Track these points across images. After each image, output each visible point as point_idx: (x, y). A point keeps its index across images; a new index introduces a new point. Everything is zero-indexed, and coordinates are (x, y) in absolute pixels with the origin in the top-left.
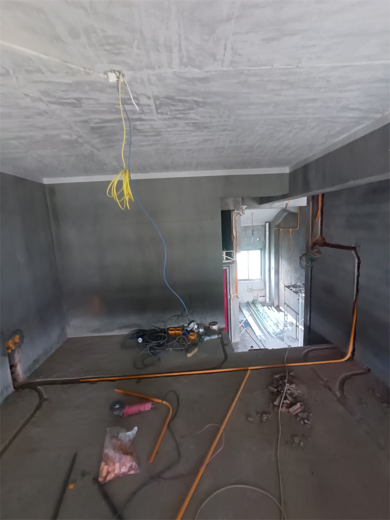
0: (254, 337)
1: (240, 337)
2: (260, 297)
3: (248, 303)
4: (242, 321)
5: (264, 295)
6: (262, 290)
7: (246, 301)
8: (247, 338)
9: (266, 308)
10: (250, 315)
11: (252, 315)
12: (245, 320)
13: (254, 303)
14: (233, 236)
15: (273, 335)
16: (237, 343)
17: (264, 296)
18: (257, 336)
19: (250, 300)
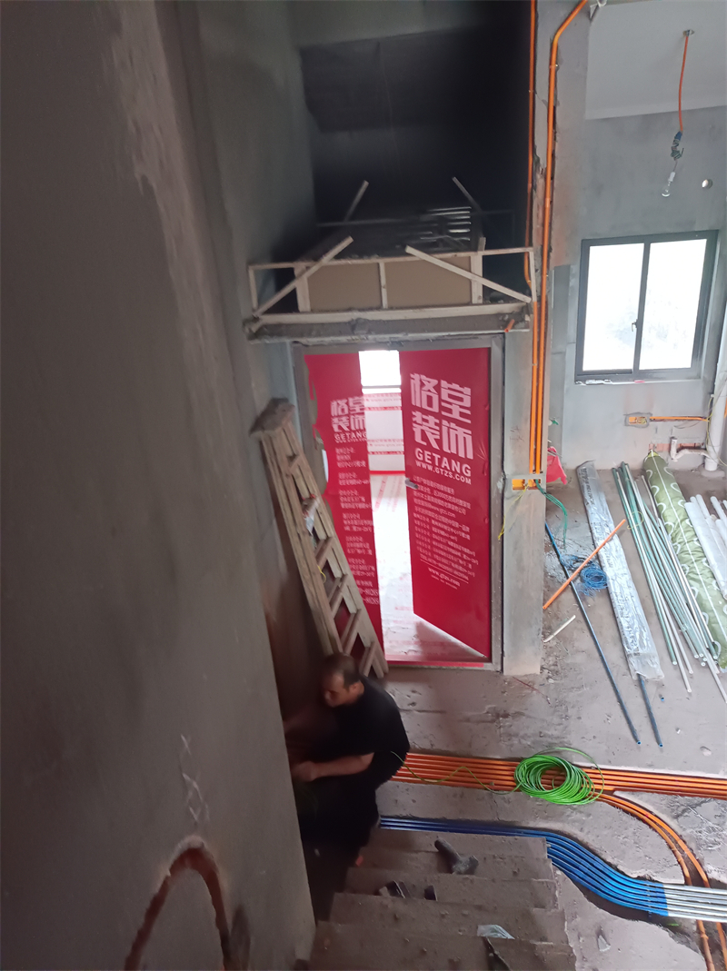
0: (612, 655)
1: (549, 651)
2: (681, 448)
3: (621, 469)
4: (578, 560)
5: (698, 442)
6: (691, 419)
7: (615, 465)
8: (580, 658)
9: (696, 506)
10: (620, 534)
11: (624, 533)
12: (590, 556)
13: (647, 474)
14: (537, 162)
15: (708, 658)
16: (526, 684)
17: (695, 448)
18: (626, 657)
19: (635, 459)
